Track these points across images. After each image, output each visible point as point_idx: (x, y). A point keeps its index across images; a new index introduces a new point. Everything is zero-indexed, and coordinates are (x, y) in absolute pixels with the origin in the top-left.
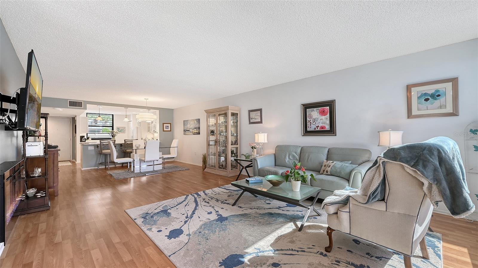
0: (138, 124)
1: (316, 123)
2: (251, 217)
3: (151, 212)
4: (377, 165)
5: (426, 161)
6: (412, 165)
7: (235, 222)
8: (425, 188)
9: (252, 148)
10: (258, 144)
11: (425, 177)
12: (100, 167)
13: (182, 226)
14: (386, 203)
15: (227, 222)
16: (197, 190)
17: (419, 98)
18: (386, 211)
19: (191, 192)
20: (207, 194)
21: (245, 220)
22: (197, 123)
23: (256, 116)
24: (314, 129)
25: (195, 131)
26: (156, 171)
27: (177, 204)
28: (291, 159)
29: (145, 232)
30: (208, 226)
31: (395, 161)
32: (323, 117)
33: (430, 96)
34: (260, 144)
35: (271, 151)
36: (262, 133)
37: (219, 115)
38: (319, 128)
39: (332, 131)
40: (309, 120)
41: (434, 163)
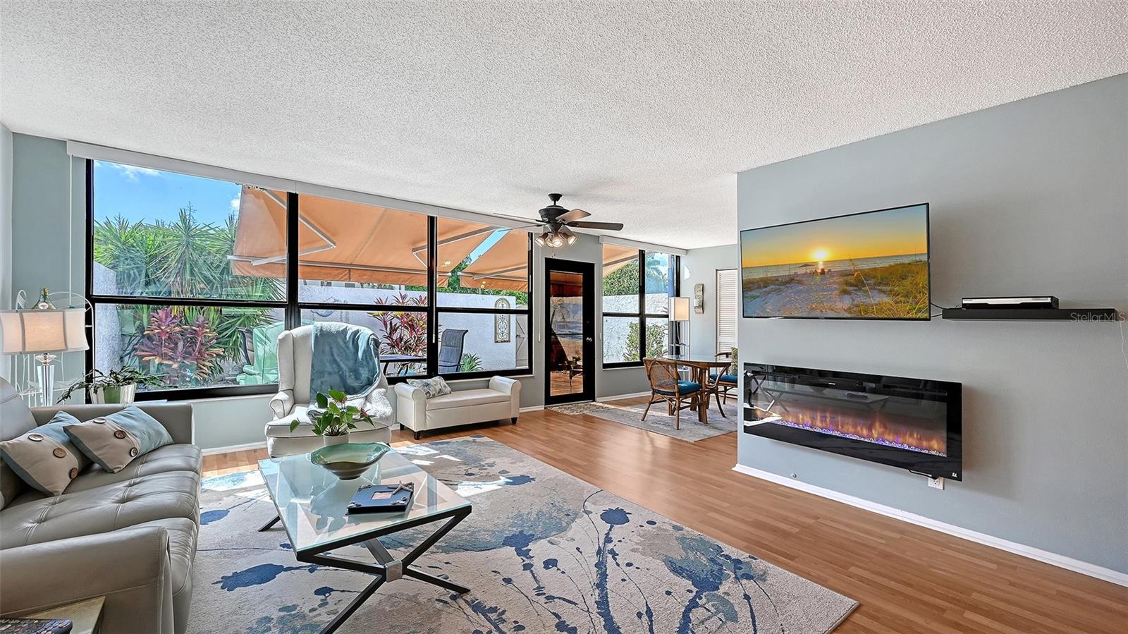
7: (490, 529)
15: (507, 533)
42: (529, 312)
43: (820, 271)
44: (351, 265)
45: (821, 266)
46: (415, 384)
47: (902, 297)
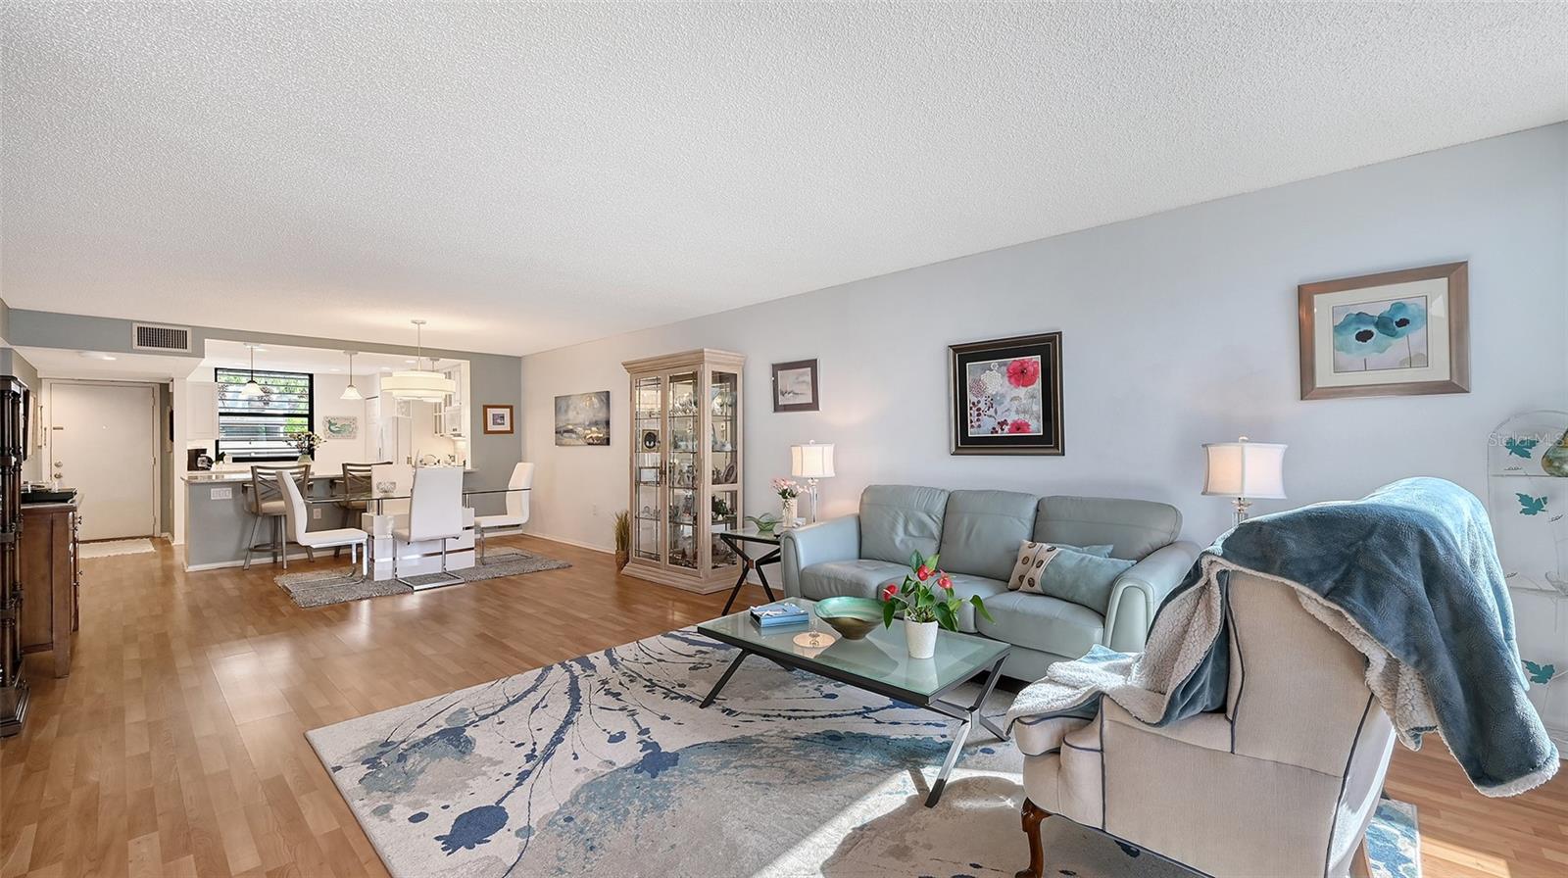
0: (402, 407)
1: (996, 413)
2: (764, 750)
3: (401, 739)
4: (1201, 583)
5: (1377, 576)
6: (1325, 592)
7: (702, 774)
8: (1374, 676)
9: (784, 494)
10: (803, 481)
11: (1377, 638)
12: (254, 561)
13: (506, 796)
14: (1232, 723)
15: (676, 773)
16: (584, 645)
17: (1338, 329)
18: (1232, 752)
19: (562, 654)
20: (619, 659)
21: (740, 763)
22: (601, 408)
23: (796, 385)
24: (992, 433)
25: (592, 432)
26: (452, 575)
27: (504, 702)
28: (911, 535)
29: (363, 824)
30: (604, 790)
31: (1264, 571)
32: (1022, 392)
33: (1377, 325)
34: (810, 481)
35: (847, 505)
36: (816, 443)
37: (674, 379)
38: (1006, 428)
39: (1049, 439)
40: (975, 400)
41: (1408, 584)
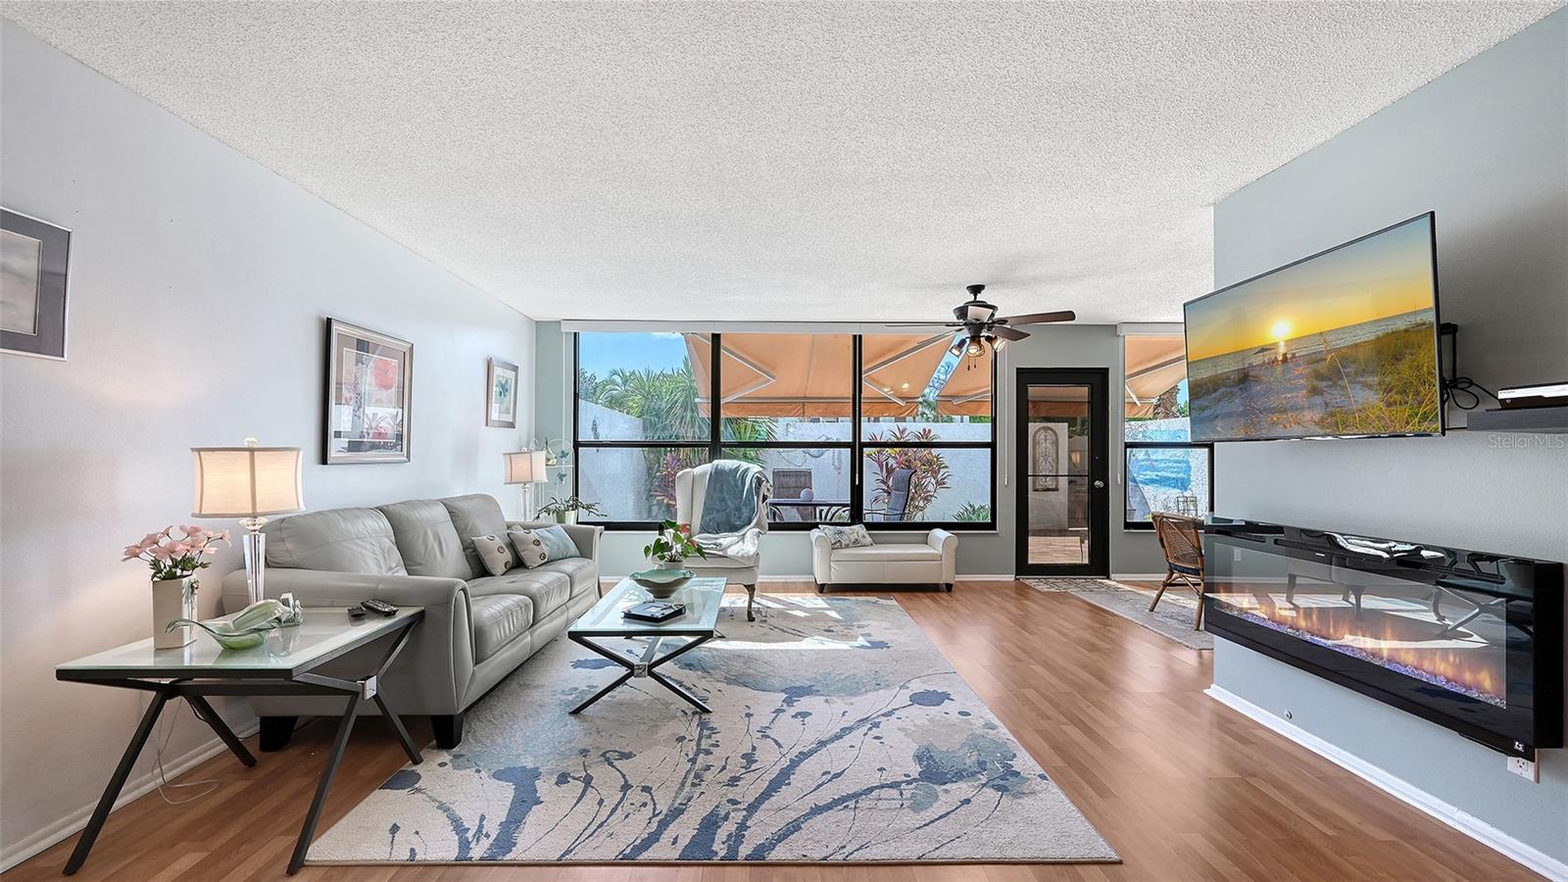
13: (905, 707)
30: (846, 689)
32: (384, 395)
39: (401, 445)
42: (992, 445)
43: (1280, 358)
44: (804, 398)
45: (1282, 350)
46: (826, 531)
47: (1397, 393)
